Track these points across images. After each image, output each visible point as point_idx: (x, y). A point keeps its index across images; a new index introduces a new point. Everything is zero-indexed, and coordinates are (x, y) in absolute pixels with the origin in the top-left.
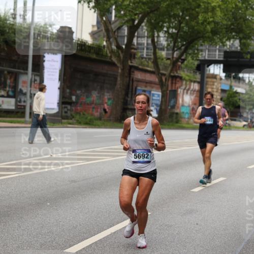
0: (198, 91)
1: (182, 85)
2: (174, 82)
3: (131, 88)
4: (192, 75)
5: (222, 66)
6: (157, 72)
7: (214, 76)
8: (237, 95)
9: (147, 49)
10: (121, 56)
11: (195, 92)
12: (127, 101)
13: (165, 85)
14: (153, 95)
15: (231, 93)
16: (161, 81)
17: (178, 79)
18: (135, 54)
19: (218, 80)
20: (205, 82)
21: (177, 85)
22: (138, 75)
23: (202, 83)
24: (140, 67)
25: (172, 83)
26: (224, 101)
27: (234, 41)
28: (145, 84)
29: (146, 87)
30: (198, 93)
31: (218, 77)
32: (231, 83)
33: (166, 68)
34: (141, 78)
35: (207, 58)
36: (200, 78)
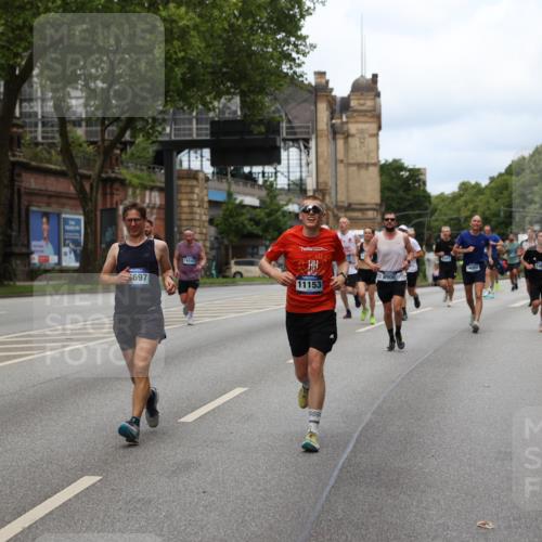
0: (159, 208)
1: (125, 197)
2: (108, 191)
3: (16, 210)
4: (145, 174)
5: (207, 152)
6: (70, 171)
7: (192, 175)
8: (244, 211)
9: (44, 125)
11: (155, 211)
12: (10, 236)
13: (91, 200)
14: (66, 221)
15: (230, 206)
16: (81, 190)
17: (116, 185)
18: (20, 138)
19: (202, 182)
20: (175, 187)
21: (116, 198)
22: (31, 182)
23: (168, 191)
24: (33, 163)
25: (104, 195)
26: (217, 226)
27: (230, 100)
28: (45, 199)
29: (48, 205)
30: (162, 212)
31: (201, 176)
32: (230, 187)
33: (89, 163)
34: (37, 187)
35: (173, 138)
36: (163, 179)
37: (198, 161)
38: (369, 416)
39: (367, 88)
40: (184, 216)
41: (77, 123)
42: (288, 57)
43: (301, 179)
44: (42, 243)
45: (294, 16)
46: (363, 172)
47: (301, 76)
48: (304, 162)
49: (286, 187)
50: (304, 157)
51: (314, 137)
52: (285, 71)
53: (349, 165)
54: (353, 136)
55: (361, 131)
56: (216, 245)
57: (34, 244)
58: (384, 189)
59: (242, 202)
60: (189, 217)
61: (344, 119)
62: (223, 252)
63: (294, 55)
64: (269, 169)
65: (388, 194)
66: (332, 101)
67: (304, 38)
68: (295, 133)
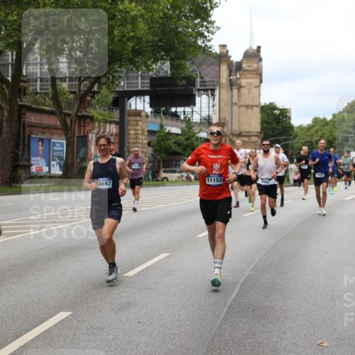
0: (115, 135)
1: (93, 129)
2: (82, 124)
3: (22, 136)
4: (106, 113)
5: (147, 98)
6: (58, 111)
7: (138, 113)
8: (171, 137)
9: (42, 80)
10: (7, 92)
12: (18, 154)
13: (71, 130)
14: (54, 144)
15: (162, 134)
16: (65, 124)
17: (88, 120)
18: (25, 89)
19: (143, 118)
20: (126, 120)
21: (87, 129)
22: (32, 118)
23: (122, 124)
24: (34, 106)
25: (80, 126)
26: (153, 147)
27: (163, 64)
28: (41, 129)
29: (43, 133)
30: (118, 138)
31: (143, 114)
32: (162, 121)
33: (70, 105)
34: (36, 122)
35: (125, 89)
36: (118, 116)
37: (141, 104)
39: (254, 55)
40: (131, 141)
41: (63, 80)
42: (202, 35)
43: (209, 116)
44: (39, 158)
45: (206, 8)
46: (249, 111)
47: (210, 47)
48: (211, 105)
49: (199, 121)
50: (211, 101)
51: (218, 88)
52: (200, 44)
53: (240, 106)
54: (244, 87)
55: (249, 84)
56: (152, 160)
57: (33, 159)
58: (263, 122)
59: (169, 131)
60: (135, 141)
61: (238, 76)
62: (156, 164)
63: (206, 34)
64: (188, 109)
65: (265, 125)
66: (230, 64)
67: (212, 23)
68: (205, 86)
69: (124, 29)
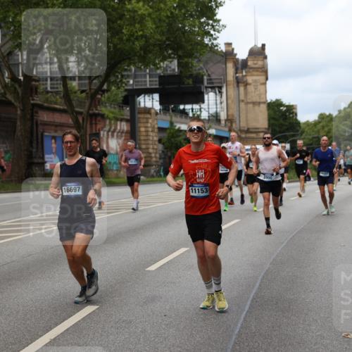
0: (127, 132)
1: (105, 126)
2: (94, 122)
3: (35, 135)
4: (117, 111)
5: (156, 96)
6: (69, 110)
7: (147, 111)
8: (181, 134)
9: (52, 79)
10: (19, 90)
11: (124, 135)
12: (31, 152)
13: (83, 128)
15: (172, 131)
16: (76, 121)
17: (99, 118)
18: (37, 88)
19: (153, 115)
20: (137, 118)
21: (99, 127)
22: (44, 117)
23: (132, 121)
24: (46, 105)
25: (91, 124)
26: (163, 144)
27: (171, 62)
28: (53, 128)
29: (56, 131)
30: (129, 135)
31: (153, 111)
32: (171, 118)
33: (81, 104)
34: (49, 120)
35: (135, 87)
36: (128, 113)
37: (151, 102)
38: (268, 266)
39: (259, 53)
40: (142, 138)
41: (73, 78)
42: (208, 34)
43: (216, 113)
44: (52, 156)
45: (211, 7)
46: (257, 107)
47: (217, 46)
48: (218, 102)
49: (207, 118)
50: (218, 98)
51: (225, 85)
52: (207, 42)
53: (247, 103)
54: (250, 84)
55: (255, 81)
56: (163, 156)
57: (47, 157)
58: (270, 118)
59: (179, 128)
60: (146, 138)
61: (244, 74)
62: (167, 160)
63: (212, 32)
64: (196, 107)
65: (272, 121)
66: (236, 61)
67: (219, 21)
68: (213, 83)
69: (132, 28)
